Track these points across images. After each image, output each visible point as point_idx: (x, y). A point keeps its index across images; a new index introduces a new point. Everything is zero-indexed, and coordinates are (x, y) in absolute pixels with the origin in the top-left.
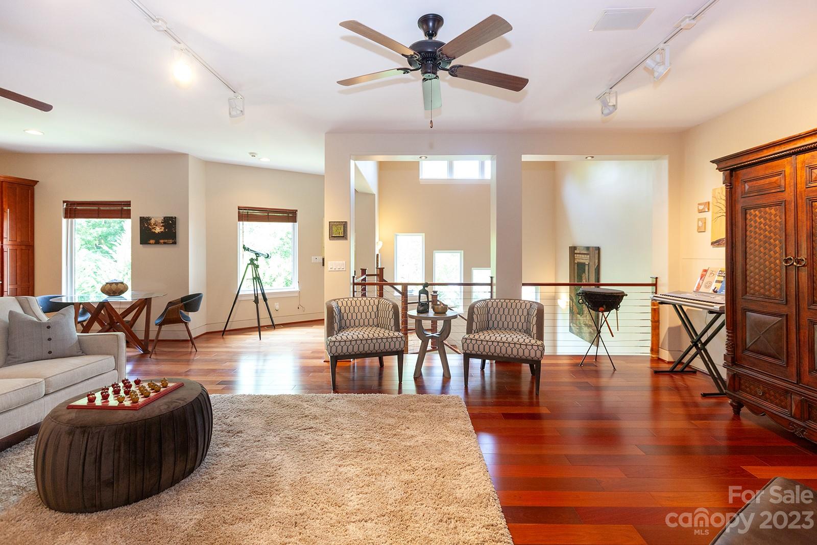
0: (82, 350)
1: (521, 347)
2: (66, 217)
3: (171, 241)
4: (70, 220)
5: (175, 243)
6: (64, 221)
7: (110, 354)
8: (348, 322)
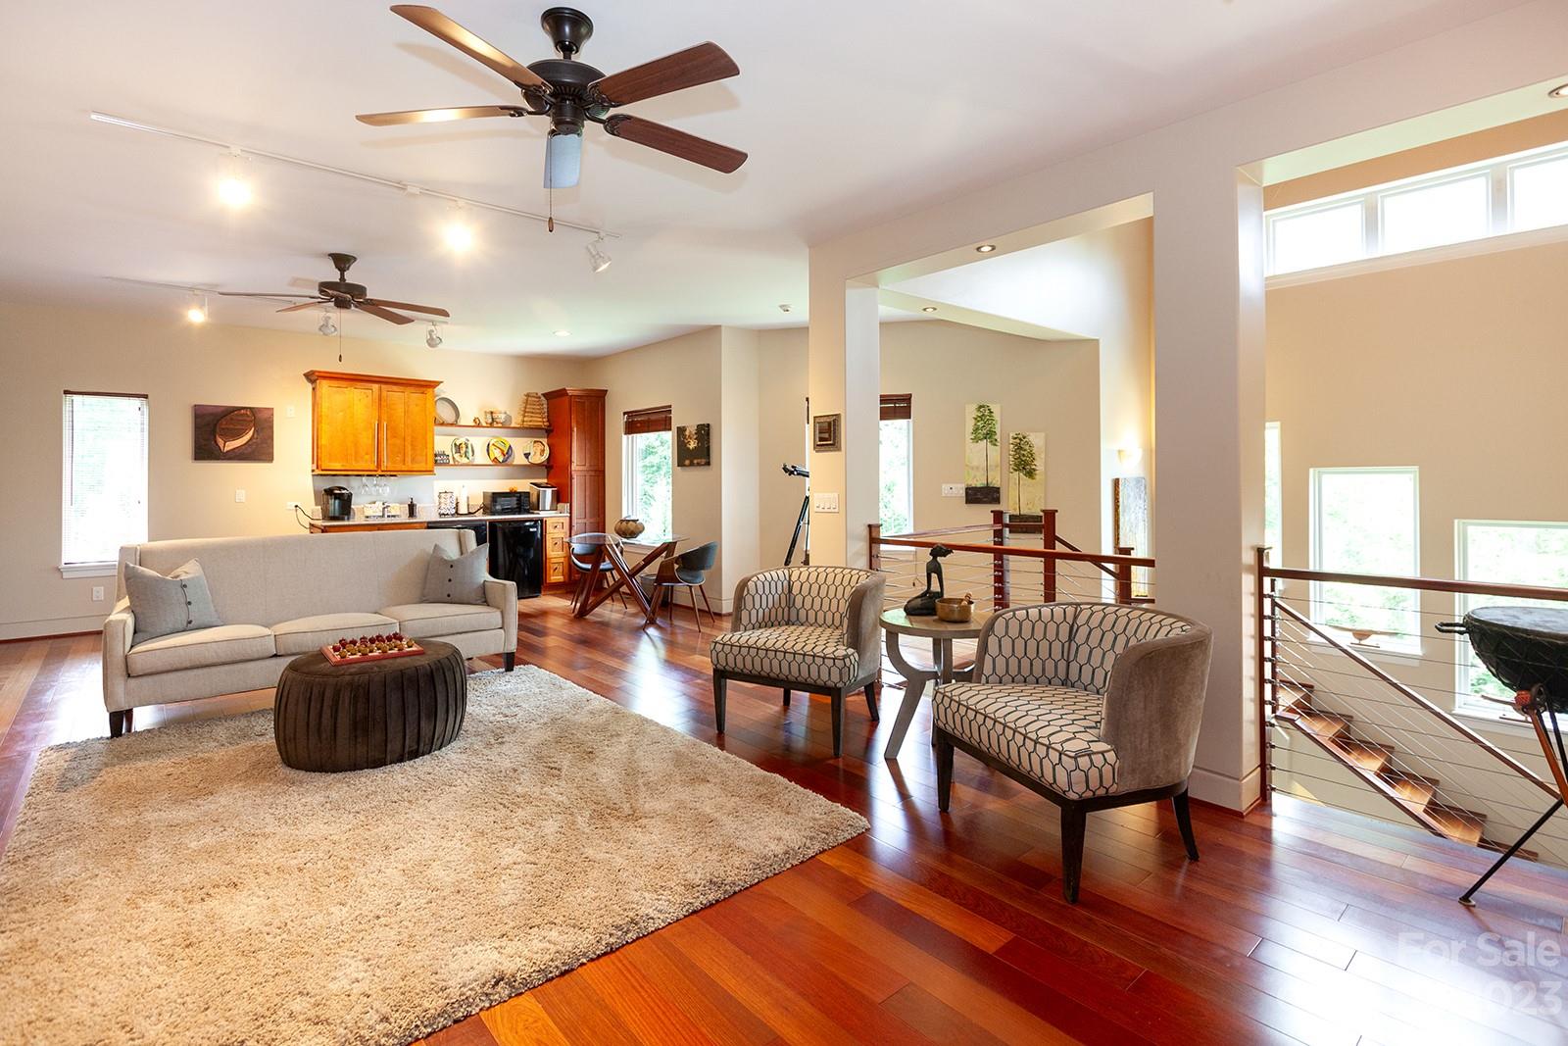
0: (483, 598)
1: (1047, 755)
2: (626, 434)
3: (703, 461)
4: (630, 436)
5: (708, 464)
6: (625, 437)
7: (498, 608)
8: (802, 613)
